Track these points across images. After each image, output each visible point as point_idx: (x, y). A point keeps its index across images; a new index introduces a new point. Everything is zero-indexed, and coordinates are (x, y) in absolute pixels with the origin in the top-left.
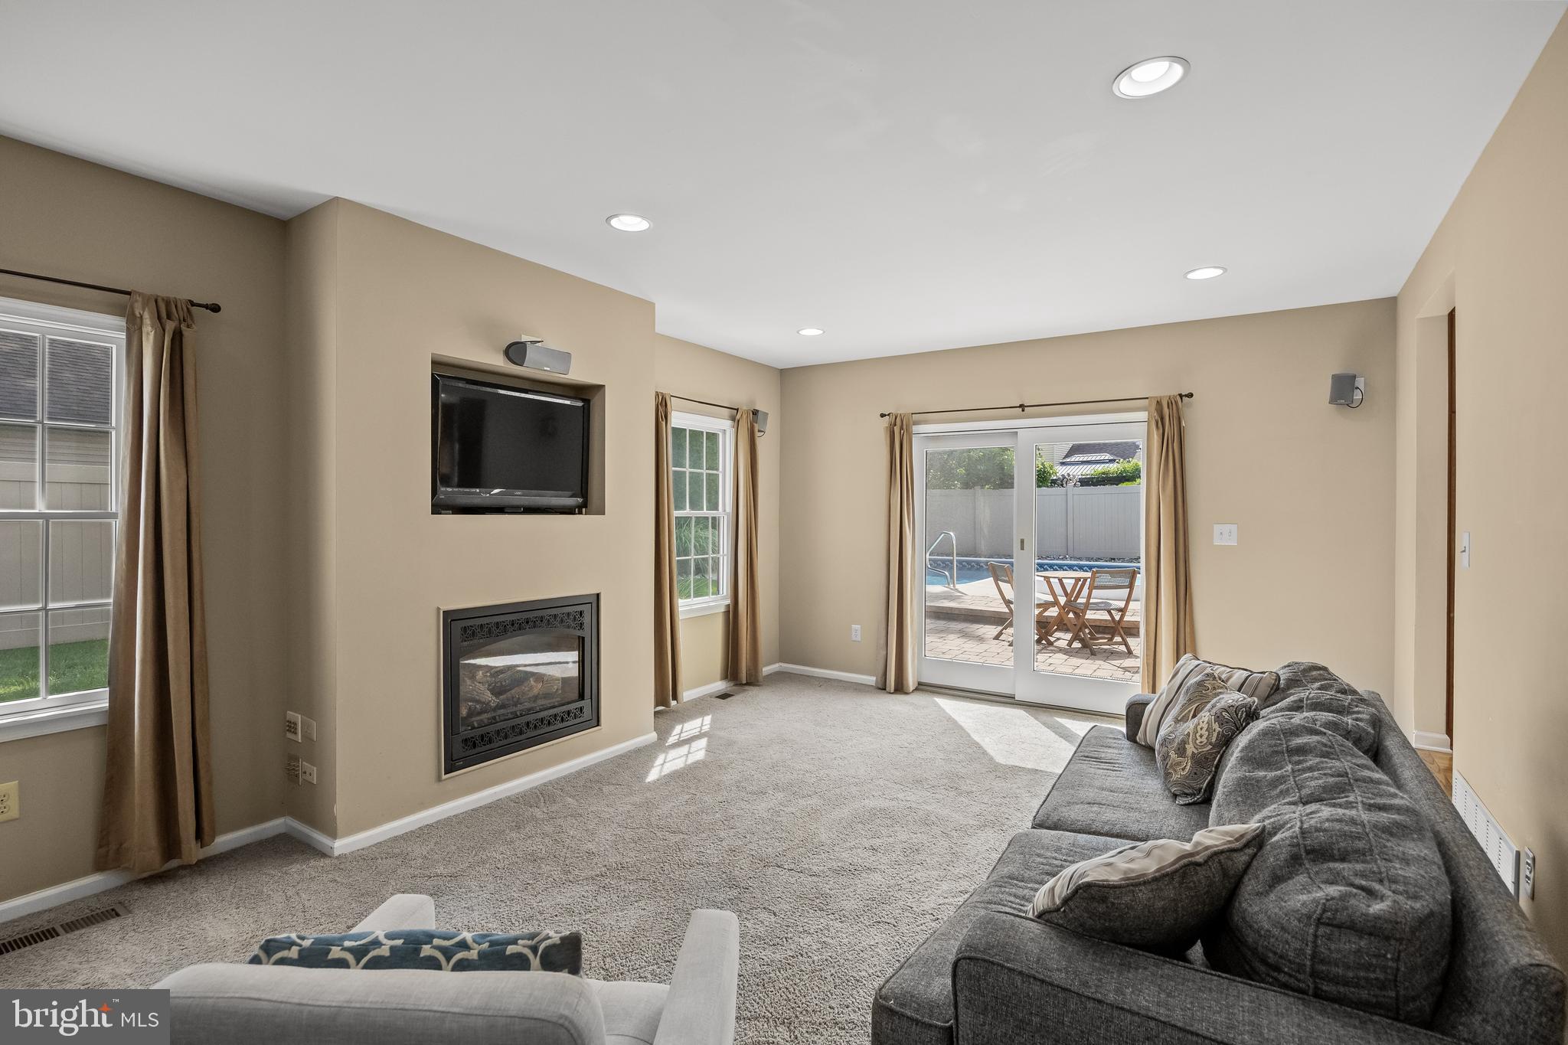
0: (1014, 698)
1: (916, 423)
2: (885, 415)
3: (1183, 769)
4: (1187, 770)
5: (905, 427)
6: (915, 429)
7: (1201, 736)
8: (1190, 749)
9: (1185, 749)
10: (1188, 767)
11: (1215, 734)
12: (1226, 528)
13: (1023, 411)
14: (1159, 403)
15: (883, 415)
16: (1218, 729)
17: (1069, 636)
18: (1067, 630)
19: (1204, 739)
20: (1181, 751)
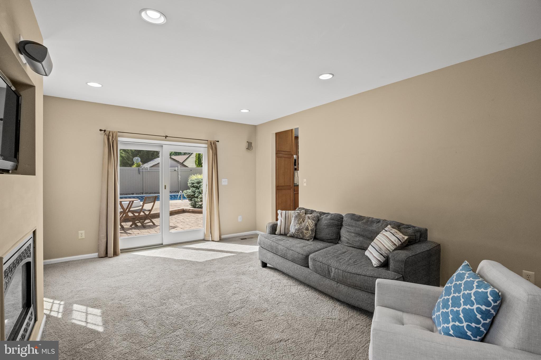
0: (162, 244)
1: (119, 136)
2: (102, 130)
3: (309, 233)
4: (310, 233)
5: (114, 137)
6: (119, 139)
7: (311, 225)
8: (310, 228)
9: (308, 229)
10: (310, 232)
11: (314, 223)
12: (225, 180)
13: (166, 138)
14: (211, 143)
15: (101, 130)
16: (314, 222)
17: (131, 223)
18: (129, 221)
19: (312, 225)
20: (307, 229)
